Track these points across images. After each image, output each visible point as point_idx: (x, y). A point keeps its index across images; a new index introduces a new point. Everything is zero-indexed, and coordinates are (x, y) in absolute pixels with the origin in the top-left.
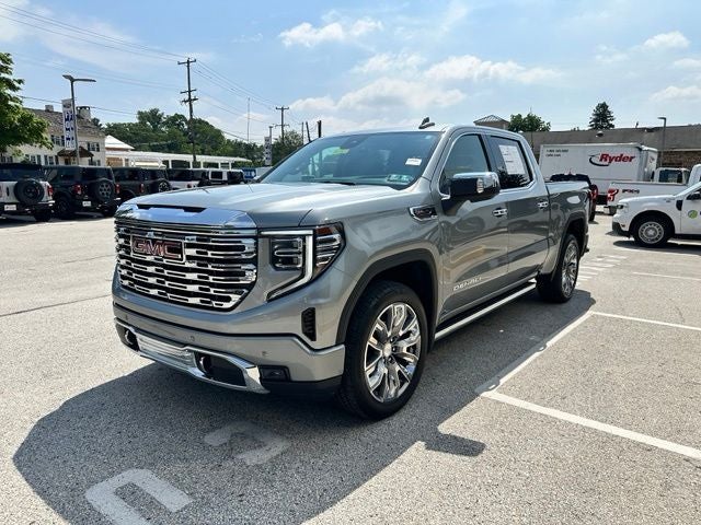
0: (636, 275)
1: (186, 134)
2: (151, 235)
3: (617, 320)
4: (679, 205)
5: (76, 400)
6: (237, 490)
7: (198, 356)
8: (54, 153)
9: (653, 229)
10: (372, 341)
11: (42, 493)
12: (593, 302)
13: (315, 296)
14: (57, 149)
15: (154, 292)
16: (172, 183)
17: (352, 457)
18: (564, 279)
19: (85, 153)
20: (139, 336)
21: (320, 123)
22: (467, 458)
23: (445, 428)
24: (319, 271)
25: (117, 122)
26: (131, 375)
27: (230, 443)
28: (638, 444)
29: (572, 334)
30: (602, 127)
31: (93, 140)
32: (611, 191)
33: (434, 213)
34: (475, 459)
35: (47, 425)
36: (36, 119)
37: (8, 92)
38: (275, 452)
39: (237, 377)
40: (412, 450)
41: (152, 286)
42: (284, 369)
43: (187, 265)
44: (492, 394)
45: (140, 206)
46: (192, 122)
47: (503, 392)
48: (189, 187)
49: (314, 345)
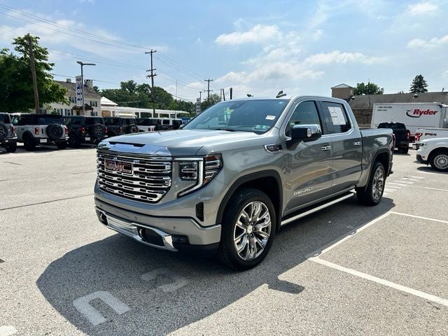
0: (426, 189)
1: (150, 96)
2: (116, 159)
3: (407, 217)
5: (73, 252)
6: (156, 305)
7: (139, 228)
8: (70, 108)
9: (444, 160)
10: (239, 223)
11: (50, 301)
12: (394, 205)
13: (204, 195)
14: (72, 105)
15: (116, 191)
16: (139, 127)
17: (224, 291)
18: (374, 191)
19: (88, 108)
20: (108, 217)
21: (231, 90)
22: (292, 295)
23: (282, 277)
24: (206, 181)
26: (104, 240)
27: (156, 279)
28: (400, 292)
30: (419, 91)
31: (94, 100)
32: (417, 134)
33: (281, 148)
34: (296, 295)
35: (55, 265)
36: (61, 87)
37: (45, 71)
38: (180, 286)
39: (160, 240)
40: (260, 289)
41: (115, 188)
42: (186, 237)
43: (135, 176)
44: (316, 259)
45: (111, 143)
46: (154, 89)
47: (323, 258)
48: (149, 130)
49: (203, 224)
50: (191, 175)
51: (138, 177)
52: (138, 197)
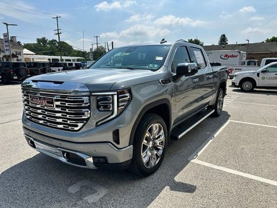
0: (244, 104)
1: (57, 48)
2: (38, 95)
4: (258, 75)
7: (63, 152)
8: (1, 56)
9: (248, 84)
10: (145, 142)
12: (229, 116)
13: (119, 123)
14: (3, 54)
15: (41, 122)
16: (52, 68)
17: (137, 196)
18: (218, 107)
19: (14, 56)
20: (35, 142)
21: (112, 43)
22: (189, 194)
23: (178, 179)
24: (120, 111)
25: (28, 43)
27: (81, 191)
28: (262, 183)
29: (224, 131)
30: (223, 44)
31: (18, 51)
32: (230, 70)
33: (170, 82)
34: (193, 194)
38: (101, 195)
39: (83, 162)
40: (164, 191)
41: (40, 119)
42: (105, 158)
43: (57, 109)
44: (195, 161)
45: (34, 81)
46: (60, 43)
47: (200, 159)
48: (59, 70)
49: (119, 146)
50: (106, 107)
51: (59, 109)
52: (61, 126)
